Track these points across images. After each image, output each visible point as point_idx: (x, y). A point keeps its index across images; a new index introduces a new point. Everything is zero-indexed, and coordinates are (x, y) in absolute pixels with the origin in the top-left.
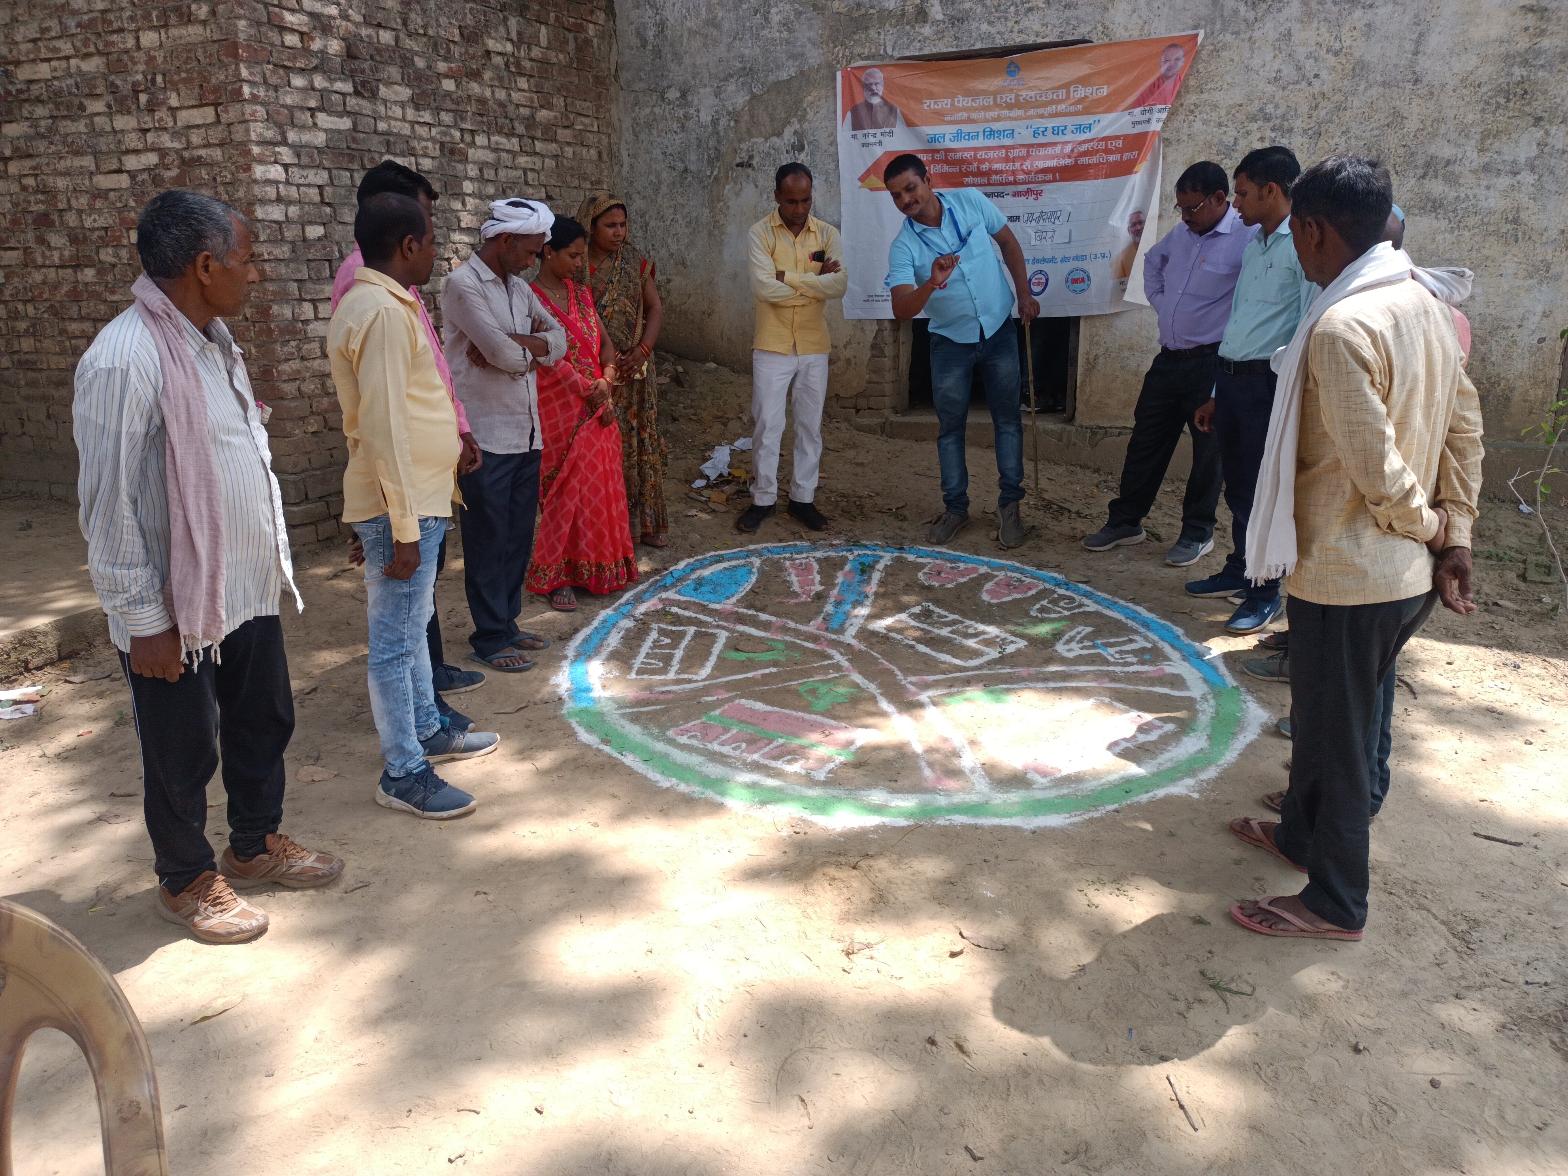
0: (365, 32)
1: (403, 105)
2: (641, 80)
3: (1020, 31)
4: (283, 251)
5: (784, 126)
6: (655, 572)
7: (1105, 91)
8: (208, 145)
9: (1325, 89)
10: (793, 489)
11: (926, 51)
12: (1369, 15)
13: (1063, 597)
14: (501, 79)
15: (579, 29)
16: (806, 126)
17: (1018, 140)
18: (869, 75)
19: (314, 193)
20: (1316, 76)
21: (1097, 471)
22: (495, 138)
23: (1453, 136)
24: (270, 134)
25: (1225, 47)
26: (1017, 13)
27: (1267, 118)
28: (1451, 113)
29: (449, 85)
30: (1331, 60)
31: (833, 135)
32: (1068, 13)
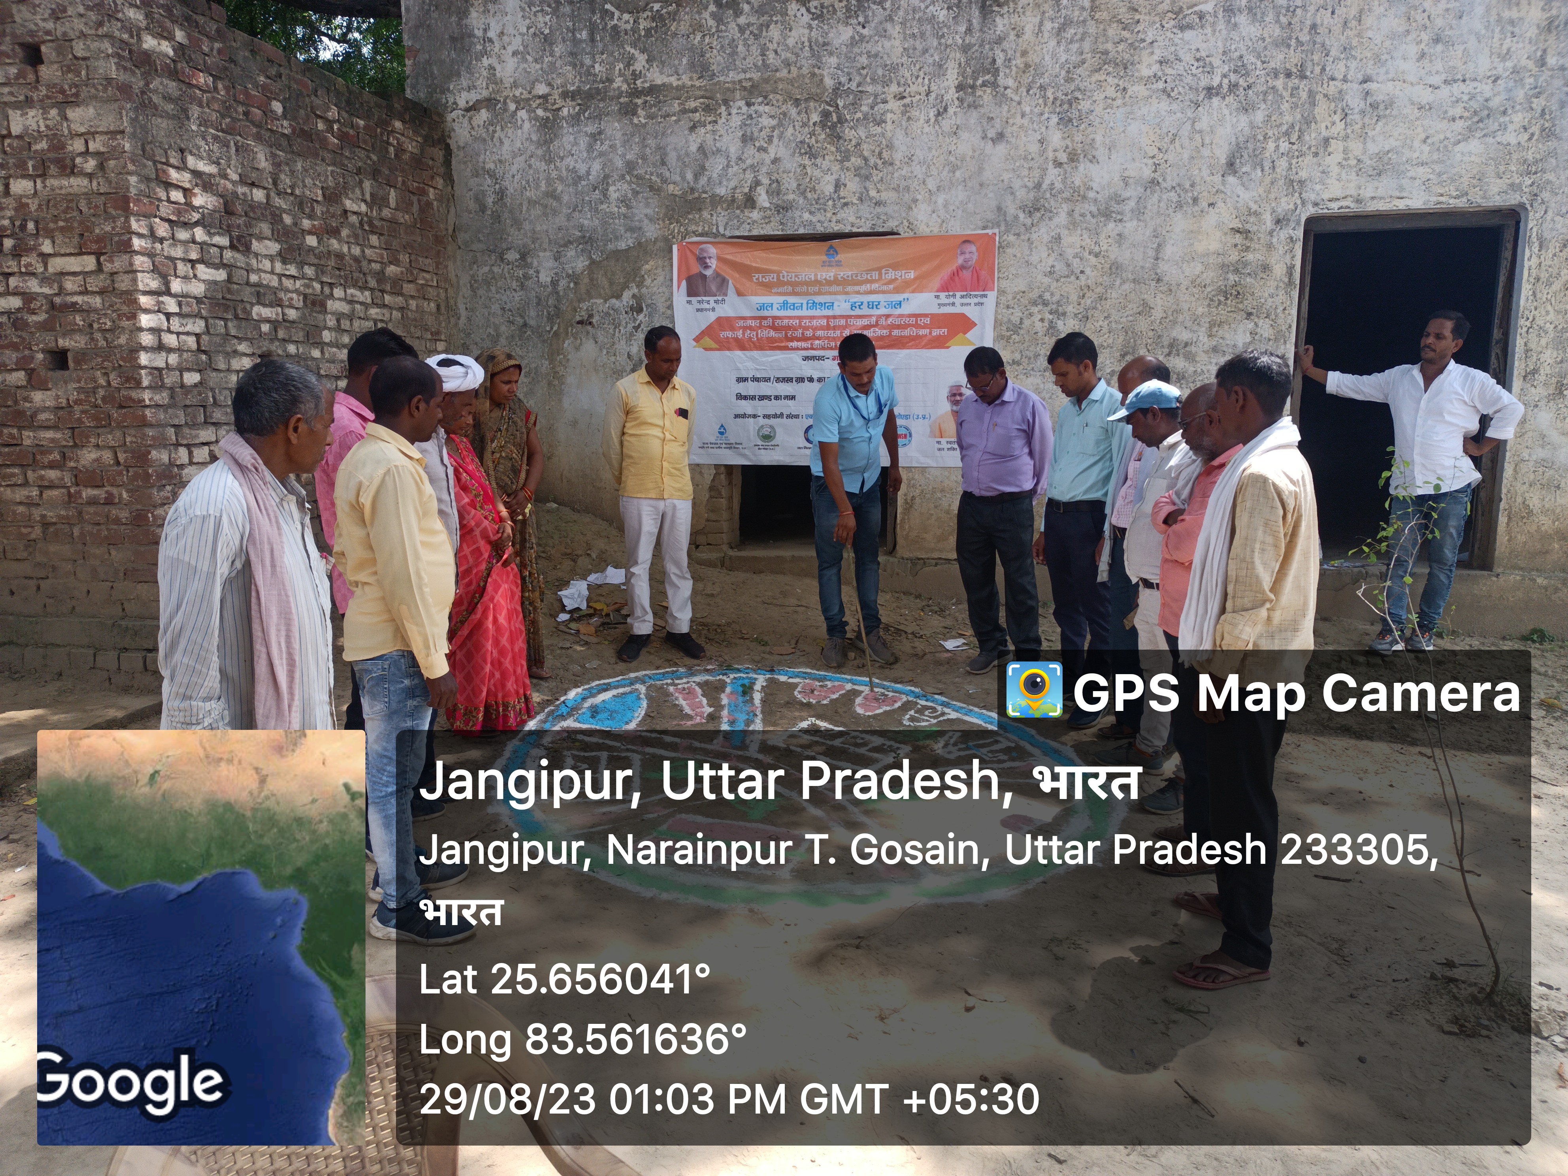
0: (241, 190)
1: (271, 258)
2: (480, 241)
3: (838, 222)
4: (162, 397)
5: (623, 290)
6: (549, 702)
7: (912, 275)
8: (85, 292)
9: (1089, 282)
10: (670, 621)
11: (755, 233)
12: (1120, 228)
13: (926, 708)
14: (356, 236)
15: (423, 192)
16: (644, 290)
17: (837, 311)
18: (702, 250)
19: (191, 342)
20: (1082, 272)
21: (918, 596)
22: (350, 291)
23: (1189, 324)
24: (154, 284)
25: (1009, 245)
26: (834, 206)
27: (1045, 304)
28: (1186, 307)
29: (311, 241)
30: (1093, 260)
31: (670, 299)
32: (879, 210)
